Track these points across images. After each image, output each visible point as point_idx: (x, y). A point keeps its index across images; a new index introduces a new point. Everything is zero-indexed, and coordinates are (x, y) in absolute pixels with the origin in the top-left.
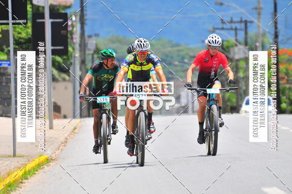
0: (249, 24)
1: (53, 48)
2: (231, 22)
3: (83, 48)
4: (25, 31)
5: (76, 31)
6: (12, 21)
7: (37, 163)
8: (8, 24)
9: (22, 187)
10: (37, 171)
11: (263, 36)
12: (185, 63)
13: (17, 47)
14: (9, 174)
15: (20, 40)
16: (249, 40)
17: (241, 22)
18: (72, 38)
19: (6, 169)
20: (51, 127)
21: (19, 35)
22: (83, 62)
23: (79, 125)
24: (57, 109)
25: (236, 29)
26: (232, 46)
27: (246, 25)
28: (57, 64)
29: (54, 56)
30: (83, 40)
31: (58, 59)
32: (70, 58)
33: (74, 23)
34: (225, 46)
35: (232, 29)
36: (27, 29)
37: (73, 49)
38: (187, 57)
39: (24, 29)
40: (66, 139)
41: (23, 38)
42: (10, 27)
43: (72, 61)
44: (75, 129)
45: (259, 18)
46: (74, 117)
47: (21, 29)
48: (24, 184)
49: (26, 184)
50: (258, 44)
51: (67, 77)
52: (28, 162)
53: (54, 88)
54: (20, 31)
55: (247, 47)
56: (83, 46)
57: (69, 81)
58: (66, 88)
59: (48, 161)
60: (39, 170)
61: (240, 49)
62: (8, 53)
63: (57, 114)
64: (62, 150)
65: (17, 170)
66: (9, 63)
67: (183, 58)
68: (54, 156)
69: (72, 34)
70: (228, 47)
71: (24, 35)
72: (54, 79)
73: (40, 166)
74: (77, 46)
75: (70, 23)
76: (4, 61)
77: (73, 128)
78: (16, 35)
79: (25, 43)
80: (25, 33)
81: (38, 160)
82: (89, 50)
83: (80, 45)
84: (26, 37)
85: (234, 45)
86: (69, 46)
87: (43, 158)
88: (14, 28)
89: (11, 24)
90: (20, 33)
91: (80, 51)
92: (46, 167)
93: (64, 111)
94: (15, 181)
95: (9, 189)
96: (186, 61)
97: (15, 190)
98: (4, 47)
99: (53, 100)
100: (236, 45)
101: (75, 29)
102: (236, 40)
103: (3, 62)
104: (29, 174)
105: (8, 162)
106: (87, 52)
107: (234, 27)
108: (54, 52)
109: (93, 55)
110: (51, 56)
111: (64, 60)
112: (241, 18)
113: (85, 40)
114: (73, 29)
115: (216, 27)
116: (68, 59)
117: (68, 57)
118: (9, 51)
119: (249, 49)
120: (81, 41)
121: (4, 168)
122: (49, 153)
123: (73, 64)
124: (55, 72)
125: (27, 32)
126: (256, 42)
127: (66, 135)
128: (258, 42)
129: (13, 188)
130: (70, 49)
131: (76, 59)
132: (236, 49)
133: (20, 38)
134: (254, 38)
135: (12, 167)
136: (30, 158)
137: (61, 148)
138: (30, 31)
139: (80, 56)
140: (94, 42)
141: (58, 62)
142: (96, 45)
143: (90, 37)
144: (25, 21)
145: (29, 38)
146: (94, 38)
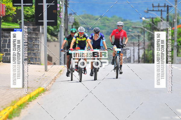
0: (169, 8)
1: (48, 21)
2: (159, 6)
3: (66, 21)
4: (31, 10)
5: (62, 11)
6: (23, 4)
7: (37, 92)
8: (20, 6)
9: (28, 107)
10: (37, 97)
11: (178, 15)
12: (129, 31)
13: (26, 20)
14: (20, 99)
15: (28, 16)
16: (170, 18)
17: (165, 6)
18: (60, 15)
19: (18, 95)
20: (46, 70)
21: (27, 13)
22: (66, 30)
23: (63, 69)
24: (50, 59)
25: (161, 11)
26: (159, 21)
27: (168, 8)
28: (50, 31)
29: (48, 26)
30: (66, 17)
31: (51, 28)
32: (58, 27)
33: (61, 6)
34: (154, 21)
35: (159, 11)
36: (32, 9)
37: (60, 22)
38: (131, 27)
39: (30, 9)
40: (55, 77)
41: (29, 15)
42: (22, 8)
43: (60, 29)
44: (61, 71)
45: (176, 4)
46: (60, 64)
47: (28, 9)
48: (29, 105)
49: (31, 105)
50: (175, 20)
51: (56, 39)
52: (32, 91)
53: (48, 46)
54: (28, 10)
55: (168, 22)
56: (66, 20)
57: (57, 41)
58: (55, 46)
59: (44, 91)
60: (39, 96)
61: (163, 23)
62: (20, 24)
63: (50, 62)
64: (53, 84)
65: (25, 96)
66: (21, 30)
67: (128, 28)
68: (48, 88)
69: (60, 12)
70: (156, 22)
71: (30, 13)
72: (48, 41)
73: (39, 94)
74: (63, 20)
75: (58, 6)
76: (18, 28)
77: (59, 70)
78: (25, 13)
79: (30, 18)
80: (31, 11)
81: (38, 90)
82: (70, 22)
83: (65, 20)
84: (32, 14)
85: (160, 21)
86: (58, 20)
87: (41, 89)
88: (24, 8)
89: (22, 6)
90: (28, 12)
91: (65, 23)
92: (43, 94)
93: (54, 60)
94: (24, 103)
95: (20, 107)
96: (130, 30)
97: (24, 108)
98: (18, 20)
99: (47, 53)
100: (161, 21)
101: (61, 9)
102: (161, 18)
103: (17, 30)
104: (33, 99)
105: (20, 91)
106: (69, 24)
107: (160, 10)
108: (48, 24)
109: (72, 25)
110: (47, 26)
111: (55, 28)
112: (165, 4)
113: (68, 17)
114: (61, 10)
115: (149, 9)
116: (57, 28)
117: (57, 27)
118: (21, 22)
119: (169, 23)
120: (65, 17)
121: (17, 94)
122: (45, 86)
123: (60, 31)
124: (49, 36)
125: (32, 11)
126: (174, 19)
127: (55, 75)
128: (175, 19)
129: (23, 107)
130: (58, 22)
131: (62, 28)
132: (161, 23)
133: (28, 15)
134: (173, 17)
135: (22, 94)
136: (33, 89)
137: (52, 83)
138: (34, 10)
139: (65, 26)
140: (73, 18)
141: (51, 30)
142: (75, 19)
143: (71, 14)
144: (31, 4)
145: (33, 15)
146: (73, 15)
